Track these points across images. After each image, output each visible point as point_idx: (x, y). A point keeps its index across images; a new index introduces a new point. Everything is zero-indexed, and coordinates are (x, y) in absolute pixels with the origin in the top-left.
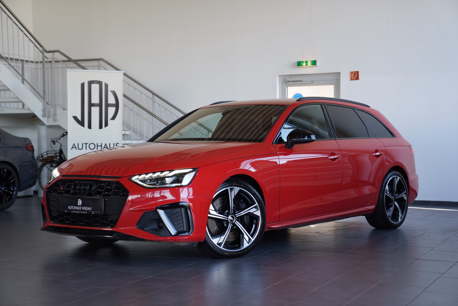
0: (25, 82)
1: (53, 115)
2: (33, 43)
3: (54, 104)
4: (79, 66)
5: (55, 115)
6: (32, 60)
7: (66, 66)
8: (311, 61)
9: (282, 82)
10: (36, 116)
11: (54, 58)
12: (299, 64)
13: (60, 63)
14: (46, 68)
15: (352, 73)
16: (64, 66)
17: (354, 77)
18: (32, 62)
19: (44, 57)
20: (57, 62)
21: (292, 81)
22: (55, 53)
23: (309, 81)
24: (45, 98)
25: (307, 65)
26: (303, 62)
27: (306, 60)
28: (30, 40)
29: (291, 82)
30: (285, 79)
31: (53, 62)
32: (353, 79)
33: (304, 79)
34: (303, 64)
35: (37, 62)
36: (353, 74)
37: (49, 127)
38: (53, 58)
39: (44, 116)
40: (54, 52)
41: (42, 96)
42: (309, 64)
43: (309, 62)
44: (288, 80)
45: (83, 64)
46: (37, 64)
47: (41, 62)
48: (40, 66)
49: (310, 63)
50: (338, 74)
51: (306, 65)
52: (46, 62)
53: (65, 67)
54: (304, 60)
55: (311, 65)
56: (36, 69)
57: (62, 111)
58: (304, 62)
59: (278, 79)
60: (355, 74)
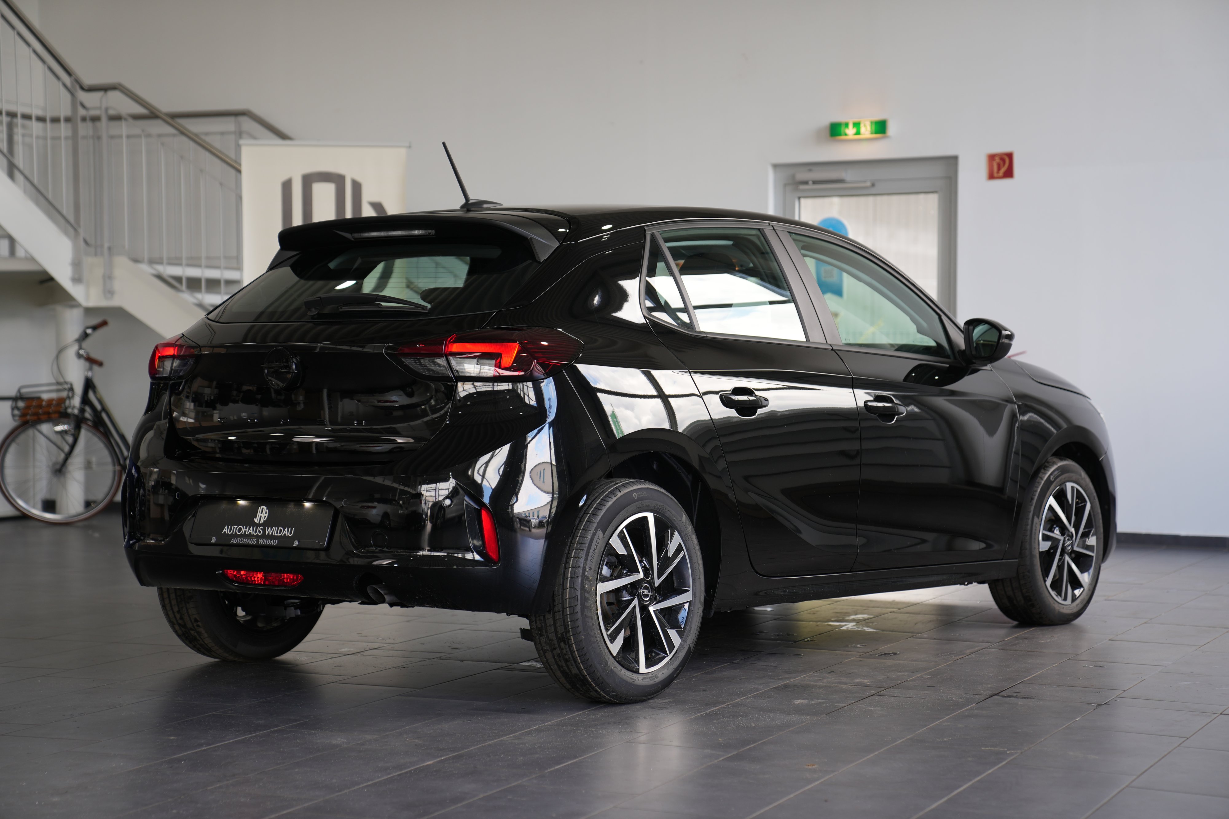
0: (18, 175)
1: (104, 277)
2: (43, 61)
3: (106, 245)
4: (182, 133)
5: (108, 278)
6: (40, 113)
7: (143, 131)
8: (871, 123)
9: (785, 185)
10: (51, 279)
11: (107, 109)
13: (123, 123)
14: (84, 137)
15: (992, 157)
16: (137, 131)
17: (999, 169)
18: (41, 119)
19: (75, 103)
20: (116, 118)
21: (815, 182)
22: (112, 94)
23: (865, 182)
24: (79, 226)
25: (858, 133)
27: (856, 120)
28: (35, 52)
29: (810, 182)
30: (793, 176)
31: (104, 119)
32: (995, 175)
33: (848, 175)
34: (847, 131)
35: (55, 120)
36: (997, 159)
37: (89, 311)
38: (104, 106)
39: (77, 279)
40: (105, 89)
41: (71, 219)
42: (866, 130)
43: (865, 126)
44: (802, 175)
45: (194, 126)
46: (56, 125)
47: (68, 120)
48: (64, 129)
49: (869, 128)
50: (952, 161)
51: (854, 135)
52: (84, 119)
53: (139, 136)
54: (850, 118)
55: (872, 133)
56: (53, 138)
57: (131, 264)
58: (851, 126)
59: (771, 174)
60: (1003, 160)
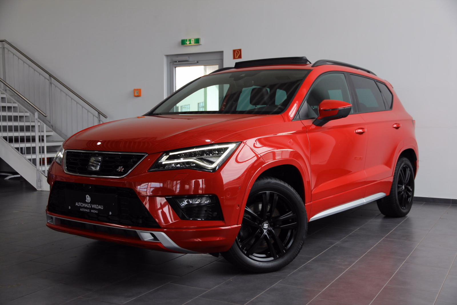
8: (194, 39)
9: (170, 63)
12: (183, 42)
15: (234, 51)
21: (179, 61)
23: (195, 61)
25: (190, 43)
26: (187, 40)
27: (190, 38)
30: (172, 59)
32: (236, 57)
33: (189, 59)
34: (187, 43)
36: (236, 52)
42: (193, 42)
43: (192, 41)
44: (175, 59)
49: (194, 41)
50: (221, 53)
54: (187, 38)
55: (194, 43)
59: (165, 59)
60: (238, 52)
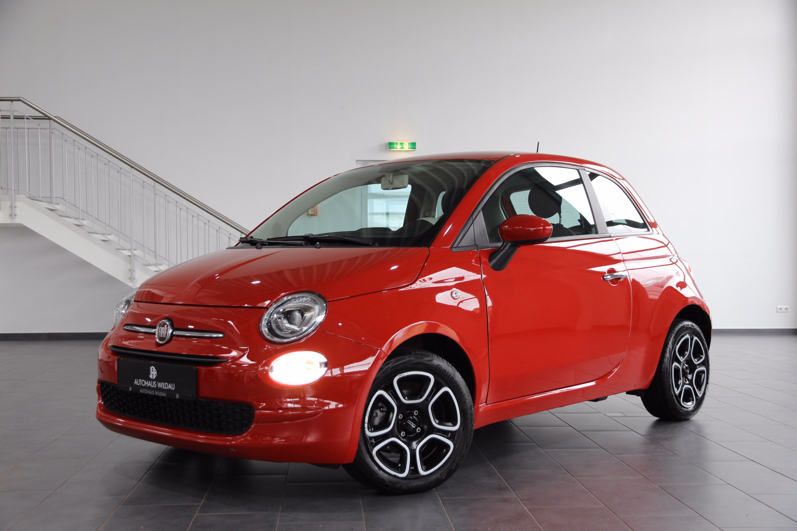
1: (10, 207)
3: (13, 189)
7: (39, 124)
8: (409, 143)
12: (390, 145)
22: (15, 103)
27: (401, 142)
31: (12, 117)
34: (397, 147)
38: (12, 110)
40: (12, 101)
49: (407, 146)
51: (401, 148)
53: (36, 128)
55: (409, 148)
57: (29, 201)
58: (399, 144)
